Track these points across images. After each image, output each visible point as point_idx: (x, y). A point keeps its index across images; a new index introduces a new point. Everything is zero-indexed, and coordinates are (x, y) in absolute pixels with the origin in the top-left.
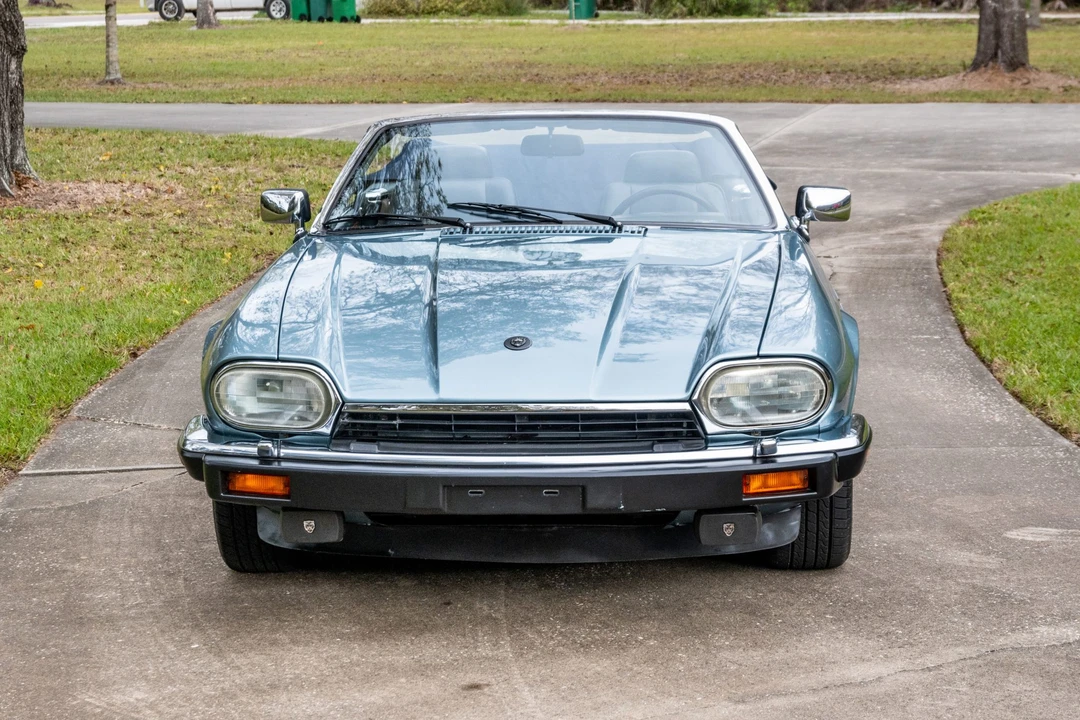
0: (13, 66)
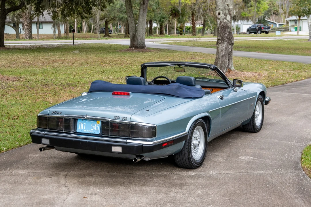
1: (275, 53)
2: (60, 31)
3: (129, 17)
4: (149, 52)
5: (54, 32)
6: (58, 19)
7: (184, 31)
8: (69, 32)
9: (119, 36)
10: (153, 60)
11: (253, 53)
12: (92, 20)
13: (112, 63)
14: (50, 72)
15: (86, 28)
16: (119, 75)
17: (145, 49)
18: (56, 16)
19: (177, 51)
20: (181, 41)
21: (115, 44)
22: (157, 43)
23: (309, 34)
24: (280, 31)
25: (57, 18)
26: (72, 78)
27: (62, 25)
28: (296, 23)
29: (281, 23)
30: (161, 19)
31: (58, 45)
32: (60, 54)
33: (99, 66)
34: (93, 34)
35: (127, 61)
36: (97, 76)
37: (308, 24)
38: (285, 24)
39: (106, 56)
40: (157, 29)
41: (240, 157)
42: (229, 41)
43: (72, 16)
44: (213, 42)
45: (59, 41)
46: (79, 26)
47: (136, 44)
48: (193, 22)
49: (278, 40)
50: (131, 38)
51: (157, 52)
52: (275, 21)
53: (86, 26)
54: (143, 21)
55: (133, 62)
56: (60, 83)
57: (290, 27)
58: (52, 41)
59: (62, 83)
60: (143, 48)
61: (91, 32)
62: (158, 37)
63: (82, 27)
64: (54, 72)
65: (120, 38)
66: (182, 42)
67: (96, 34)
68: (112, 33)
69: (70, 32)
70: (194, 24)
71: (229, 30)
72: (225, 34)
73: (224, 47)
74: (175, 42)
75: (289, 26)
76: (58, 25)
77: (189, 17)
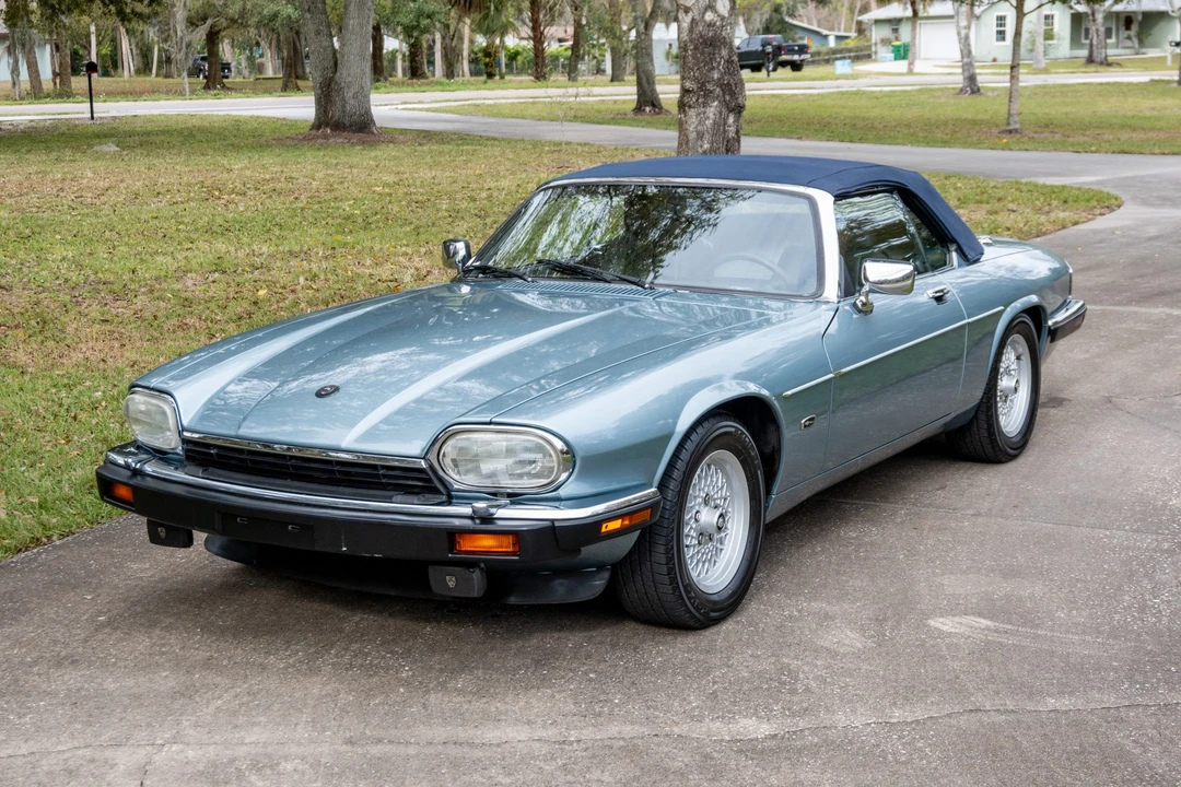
0: (731, 120)
1: (861, 140)
2: (37, 71)
3: (309, 10)
4: (391, 145)
5: (12, 72)
6: (29, 21)
7: (499, 65)
8: (73, 75)
9: (260, 86)
10: (411, 173)
11: (776, 140)
12: (157, 28)
13: (257, 189)
14: (11, 233)
15: (130, 57)
16: (296, 238)
17: (373, 133)
18: (22, 13)
19: (495, 139)
20: (497, 101)
21: (251, 117)
22: (409, 109)
23: (960, 70)
24: (849, 61)
25: (25, 19)
26: (105, 256)
27: (42, 46)
28: (895, 31)
29: (839, 30)
30: (418, 22)
31: (32, 121)
32: (44, 158)
33: (205, 204)
34: (160, 79)
35: (314, 180)
36: (205, 246)
37: (959, 34)
38: (853, 34)
39: (225, 162)
40: (399, 57)
41: (932, 623)
42: (728, 98)
43: (83, 12)
44: (615, 102)
45: (34, 106)
46: (104, 52)
47: (337, 114)
48: (534, 29)
49: (847, 92)
50: (319, 92)
51: (420, 144)
52: (819, 26)
53: (131, 50)
54: (362, 28)
55: (335, 186)
56: (57, 278)
57: (876, 44)
58: (9, 107)
59: (66, 281)
60: (365, 127)
61: (151, 70)
62: (410, 88)
63: (116, 55)
64: (27, 231)
65: (268, 92)
66: (501, 104)
67: (170, 80)
68: (233, 74)
69: (75, 71)
70: (538, 38)
71: (724, 52)
72: (713, 68)
73: (709, 123)
74: (478, 106)
75: (873, 41)
76: (28, 47)
77: (520, 11)
